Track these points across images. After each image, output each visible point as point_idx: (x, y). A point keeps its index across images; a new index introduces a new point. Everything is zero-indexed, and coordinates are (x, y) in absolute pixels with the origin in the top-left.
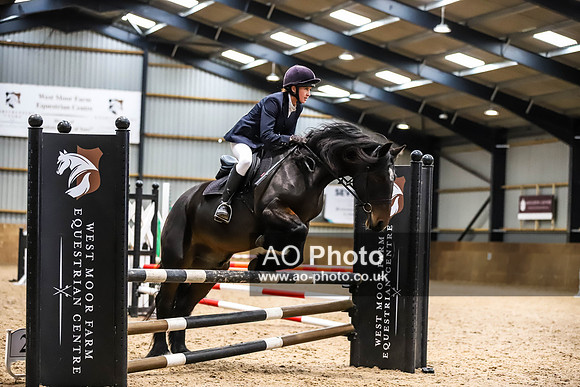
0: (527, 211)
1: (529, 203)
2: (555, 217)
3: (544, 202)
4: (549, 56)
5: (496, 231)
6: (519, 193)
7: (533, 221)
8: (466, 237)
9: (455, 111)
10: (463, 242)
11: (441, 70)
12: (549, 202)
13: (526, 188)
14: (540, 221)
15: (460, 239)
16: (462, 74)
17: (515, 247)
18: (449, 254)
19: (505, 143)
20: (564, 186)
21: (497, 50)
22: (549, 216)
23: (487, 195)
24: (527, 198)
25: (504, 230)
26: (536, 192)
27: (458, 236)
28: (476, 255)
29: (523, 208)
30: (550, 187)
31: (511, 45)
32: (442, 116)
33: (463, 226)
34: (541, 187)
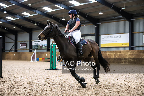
0: (21, 46)
1: (22, 44)
2: (27, 47)
3: (25, 44)
4: (25, 17)
5: (16, 50)
6: (20, 43)
7: (22, 48)
8: (10, 51)
9: (8, 27)
10: (10, 52)
11: (5, 20)
12: (26, 44)
13: (21, 42)
14: (24, 48)
15: (9, 52)
16: (9, 21)
17: (19, 53)
18: (7, 55)
19: (17, 33)
20: (28, 41)
21: (15, 16)
22: (25, 47)
23: (14, 43)
24: (21, 44)
25: (17, 50)
26: (23, 42)
27: (9, 51)
28: (12, 54)
29: (21, 45)
30: (26, 41)
31: (18, 15)
32: (5, 29)
33: (10, 49)
34: (24, 41)
